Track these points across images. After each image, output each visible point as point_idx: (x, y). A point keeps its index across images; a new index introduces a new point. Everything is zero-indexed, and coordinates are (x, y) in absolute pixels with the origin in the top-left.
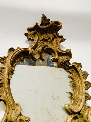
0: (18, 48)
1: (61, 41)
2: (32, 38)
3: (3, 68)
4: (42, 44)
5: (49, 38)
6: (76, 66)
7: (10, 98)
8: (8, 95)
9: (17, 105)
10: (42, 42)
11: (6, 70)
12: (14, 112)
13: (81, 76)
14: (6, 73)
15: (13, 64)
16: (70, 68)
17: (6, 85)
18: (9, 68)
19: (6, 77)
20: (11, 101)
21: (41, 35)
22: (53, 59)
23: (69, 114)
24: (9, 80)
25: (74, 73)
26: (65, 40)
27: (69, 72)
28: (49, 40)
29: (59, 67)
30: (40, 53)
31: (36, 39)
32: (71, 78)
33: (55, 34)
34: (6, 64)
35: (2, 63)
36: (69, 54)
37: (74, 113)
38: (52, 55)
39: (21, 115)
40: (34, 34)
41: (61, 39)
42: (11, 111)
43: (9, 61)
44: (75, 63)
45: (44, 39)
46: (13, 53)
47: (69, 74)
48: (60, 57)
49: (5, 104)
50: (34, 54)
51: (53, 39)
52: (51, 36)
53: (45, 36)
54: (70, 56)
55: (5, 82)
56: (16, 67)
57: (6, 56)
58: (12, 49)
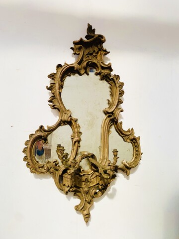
0: (65, 64)
1: (105, 54)
2: (78, 53)
3: (54, 84)
4: (87, 58)
5: (94, 51)
6: (115, 79)
7: (62, 106)
8: (61, 104)
9: (68, 110)
10: (87, 56)
11: (57, 85)
12: (66, 115)
13: (118, 86)
14: (57, 88)
15: (62, 79)
16: (110, 80)
17: (58, 97)
18: (59, 84)
19: (58, 91)
20: (63, 108)
21: (86, 49)
22: (96, 73)
23: (106, 114)
24: (60, 93)
25: (113, 84)
26: (109, 52)
27: (109, 83)
28: (94, 54)
29: (102, 79)
30: (85, 68)
31: (81, 53)
32: (111, 88)
33: (100, 48)
34: (56, 79)
35: (52, 79)
36: (109, 68)
37: (108, 113)
38: (96, 69)
39: (70, 116)
40: (80, 49)
41: (104, 52)
42: (64, 115)
43: (58, 77)
44: (115, 75)
45: (89, 52)
46: (61, 69)
47: (109, 85)
48: (103, 71)
49: (59, 111)
50: (80, 70)
51: (97, 53)
52: (96, 49)
53: (91, 50)
54: (111, 70)
55: (57, 95)
56: (64, 82)
57: (55, 73)
58: (59, 66)
